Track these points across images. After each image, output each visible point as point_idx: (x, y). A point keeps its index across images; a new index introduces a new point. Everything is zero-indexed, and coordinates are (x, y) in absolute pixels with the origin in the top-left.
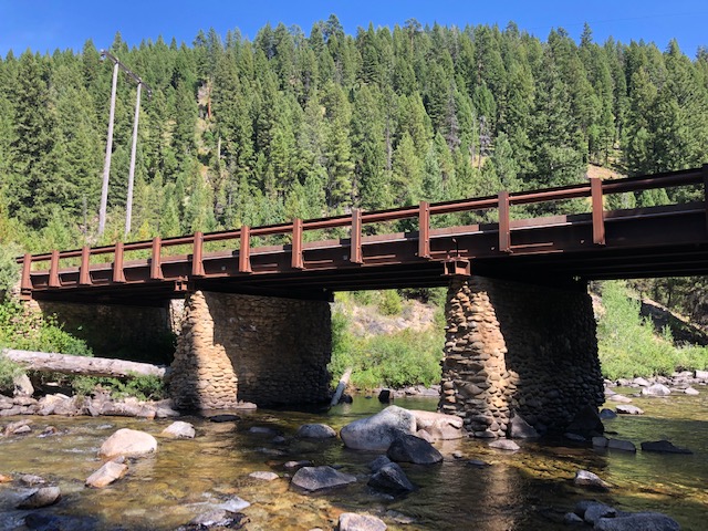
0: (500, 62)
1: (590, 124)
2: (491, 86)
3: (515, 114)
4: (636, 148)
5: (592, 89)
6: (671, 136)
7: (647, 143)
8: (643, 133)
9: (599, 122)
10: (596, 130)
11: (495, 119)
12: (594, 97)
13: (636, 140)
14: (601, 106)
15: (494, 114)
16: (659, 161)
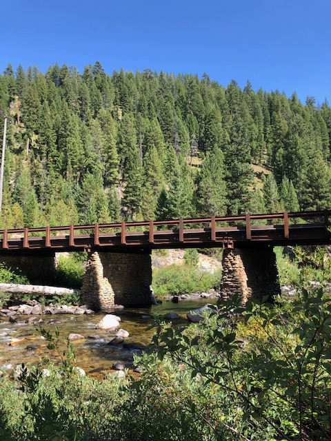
0: (201, 101)
1: (251, 141)
2: (196, 115)
3: (211, 134)
4: (277, 158)
5: (253, 120)
6: (295, 153)
7: (283, 157)
8: (281, 150)
9: (257, 140)
10: (254, 144)
11: (198, 135)
12: (253, 125)
13: (278, 154)
14: (257, 130)
15: (198, 132)
16: (290, 167)
